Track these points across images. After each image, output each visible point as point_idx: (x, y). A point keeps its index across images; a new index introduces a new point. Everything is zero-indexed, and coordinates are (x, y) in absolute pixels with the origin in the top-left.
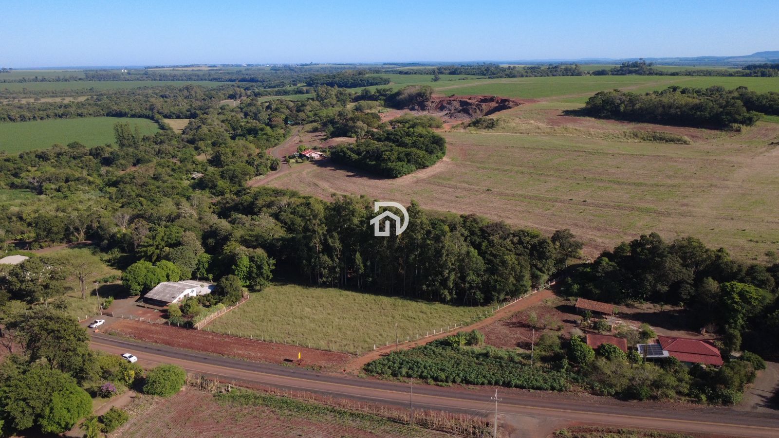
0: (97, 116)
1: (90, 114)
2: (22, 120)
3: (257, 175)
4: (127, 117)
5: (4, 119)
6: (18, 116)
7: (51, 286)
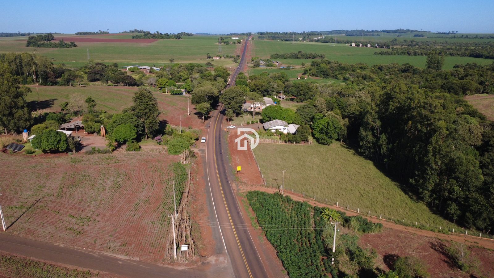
0: (463, 56)
1: (458, 55)
2: (414, 55)
3: (483, 93)
4: (483, 58)
5: (405, 53)
6: (413, 52)
7: (231, 104)
